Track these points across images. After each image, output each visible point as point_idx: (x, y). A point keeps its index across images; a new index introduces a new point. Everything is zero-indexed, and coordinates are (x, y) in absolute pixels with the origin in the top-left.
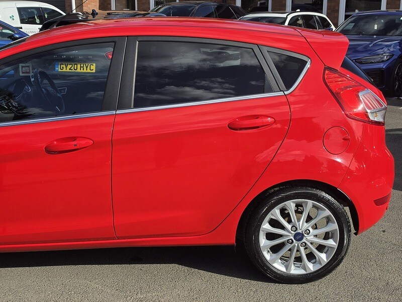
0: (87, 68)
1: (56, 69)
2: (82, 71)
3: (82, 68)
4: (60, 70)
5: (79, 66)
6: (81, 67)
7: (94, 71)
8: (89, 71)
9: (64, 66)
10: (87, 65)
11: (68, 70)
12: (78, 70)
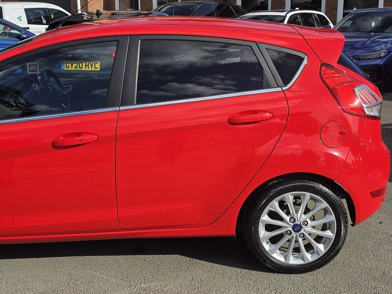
0: (92, 66)
1: (62, 67)
2: (87, 69)
3: (87, 67)
4: (66, 69)
5: (84, 64)
6: (86, 65)
7: (99, 69)
8: (93, 69)
9: (70, 65)
10: (92, 64)
11: (73, 69)
12: (84, 69)
